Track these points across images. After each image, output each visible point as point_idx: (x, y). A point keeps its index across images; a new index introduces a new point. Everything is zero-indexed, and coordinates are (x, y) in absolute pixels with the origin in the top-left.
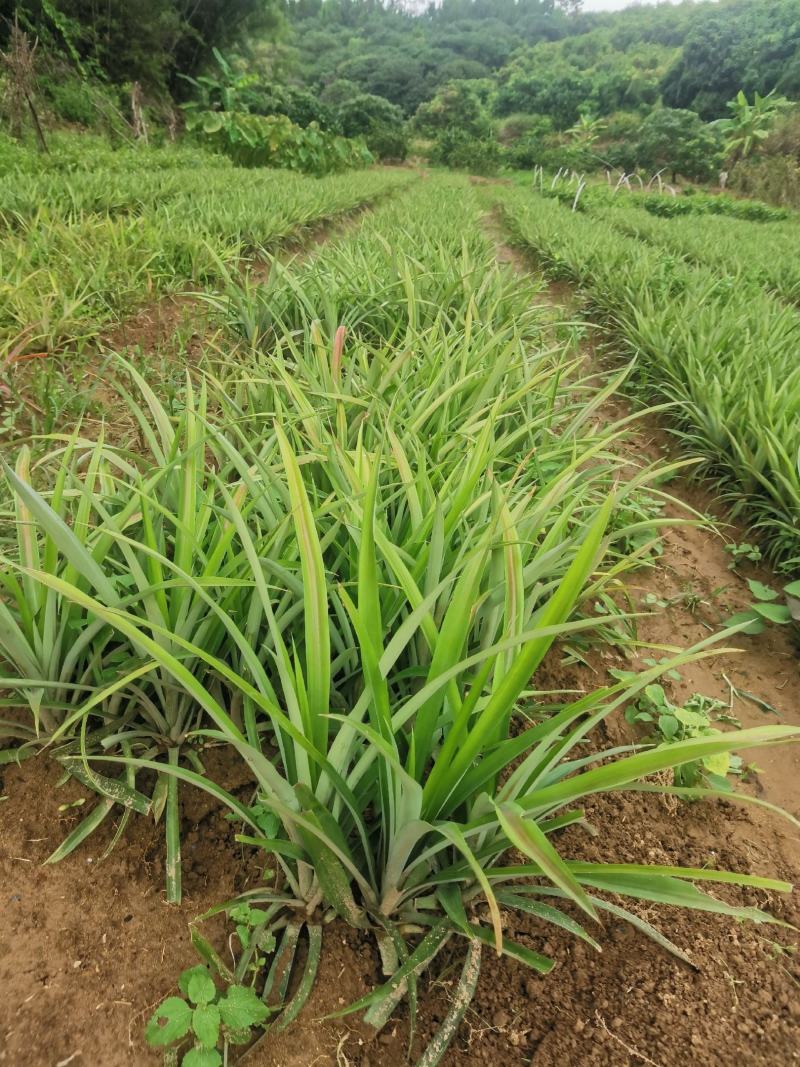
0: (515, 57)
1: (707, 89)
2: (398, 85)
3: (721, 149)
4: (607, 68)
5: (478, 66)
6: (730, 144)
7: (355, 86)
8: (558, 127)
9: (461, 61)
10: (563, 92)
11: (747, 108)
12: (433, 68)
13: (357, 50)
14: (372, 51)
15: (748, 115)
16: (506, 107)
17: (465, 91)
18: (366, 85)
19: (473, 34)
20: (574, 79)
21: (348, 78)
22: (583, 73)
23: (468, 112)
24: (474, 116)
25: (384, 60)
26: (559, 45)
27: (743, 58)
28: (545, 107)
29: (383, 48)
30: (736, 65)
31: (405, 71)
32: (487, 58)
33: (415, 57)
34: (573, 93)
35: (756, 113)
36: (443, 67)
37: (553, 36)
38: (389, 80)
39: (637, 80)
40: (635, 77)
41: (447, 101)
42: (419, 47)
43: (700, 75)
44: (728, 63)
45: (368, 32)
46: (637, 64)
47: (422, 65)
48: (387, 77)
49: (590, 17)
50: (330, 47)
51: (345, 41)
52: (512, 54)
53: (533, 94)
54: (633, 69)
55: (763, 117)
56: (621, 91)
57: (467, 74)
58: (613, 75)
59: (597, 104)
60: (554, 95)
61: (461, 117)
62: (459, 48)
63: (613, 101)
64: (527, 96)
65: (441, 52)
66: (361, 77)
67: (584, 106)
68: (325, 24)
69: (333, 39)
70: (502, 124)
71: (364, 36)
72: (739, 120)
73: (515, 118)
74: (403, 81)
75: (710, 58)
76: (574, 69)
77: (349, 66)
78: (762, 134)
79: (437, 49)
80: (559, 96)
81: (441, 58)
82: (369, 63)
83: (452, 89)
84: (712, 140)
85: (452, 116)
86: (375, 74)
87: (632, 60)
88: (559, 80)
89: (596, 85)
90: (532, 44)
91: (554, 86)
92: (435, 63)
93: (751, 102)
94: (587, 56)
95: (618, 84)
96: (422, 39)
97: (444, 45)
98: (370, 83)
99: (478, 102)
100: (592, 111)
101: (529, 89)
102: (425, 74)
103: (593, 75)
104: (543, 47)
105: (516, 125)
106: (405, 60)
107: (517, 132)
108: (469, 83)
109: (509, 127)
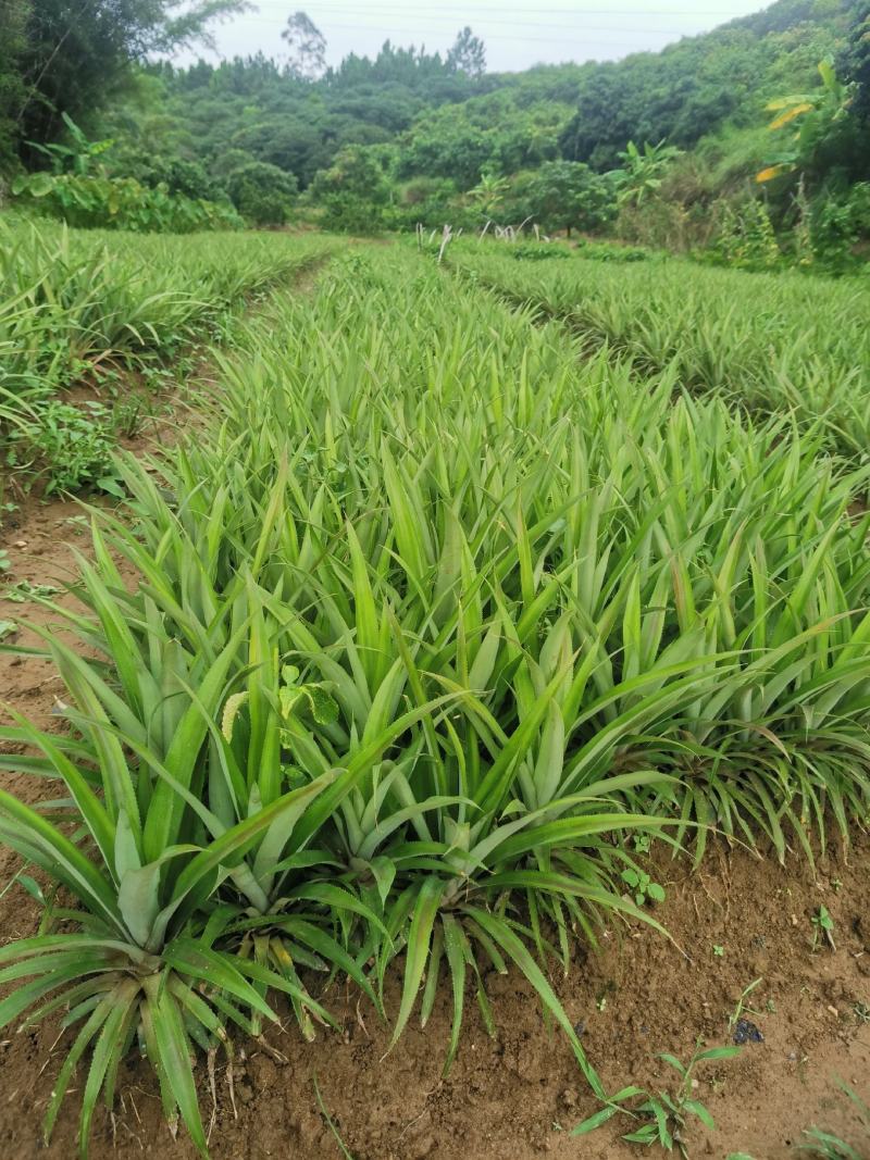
0: (418, 120)
1: (604, 142)
2: (296, 153)
3: (614, 200)
4: (510, 127)
5: (379, 131)
6: (623, 196)
7: (248, 156)
8: (461, 189)
9: (362, 126)
10: (464, 152)
11: (639, 158)
12: (333, 135)
13: (251, 119)
14: (267, 120)
15: (640, 165)
16: (408, 171)
17: (363, 156)
18: (262, 154)
19: (373, 98)
20: (474, 139)
21: (241, 148)
22: (484, 133)
23: (368, 178)
24: (375, 182)
25: (279, 128)
26: (462, 106)
27: (635, 112)
28: (447, 169)
29: (279, 115)
30: (629, 118)
31: (303, 138)
32: (390, 123)
33: (312, 124)
34: (474, 153)
35: (648, 163)
36: (343, 133)
37: (456, 98)
38: (287, 149)
39: (538, 137)
40: (535, 135)
41: (345, 167)
42: (316, 113)
43: (596, 128)
44: (621, 116)
45: (264, 99)
46: (538, 122)
47: (320, 131)
48: (284, 145)
49: (494, 77)
50: (223, 116)
51: (239, 110)
52: (414, 118)
53: (435, 156)
54: (534, 127)
55: (654, 166)
56: (523, 149)
57: (368, 139)
58: (514, 133)
59: (499, 164)
60: (455, 156)
61: (362, 184)
62: (359, 113)
63: (517, 160)
64: (429, 159)
65: (340, 118)
66: (257, 147)
67: (485, 167)
68: (217, 93)
69: (226, 108)
70: (403, 189)
71: (259, 104)
72: (632, 172)
73: (417, 182)
74: (301, 148)
75: (603, 111)
76: (475, 129)
77: (243, 136)
78: (655, 183)
79: (335, 115)
80: (460, 157)
81: (340, 125)
82: (264, 132)
83: (350, 155)
84: (604, 192)
85: (351, 182)
86: (271, 142)
87: (533, 117)
88: (459, 140)
89: (498, 145)
90: (436, 106)
91: (454, 146)
92: (335, 130)
93: (642, 152)
94: (490, 116)
95: (520, 143)
96: (321, 105)
97: (343, 110)
98: (266, 153)
99: (379, 168)
100: (496, 171)
101: (429, 151)
102: (324, 140)
103: (495, 134)
104: (447, 109)
105: (418, 188)
106: (303, 127)
107: (419, 196)
108: (368, 149)
109: (410, 192)
